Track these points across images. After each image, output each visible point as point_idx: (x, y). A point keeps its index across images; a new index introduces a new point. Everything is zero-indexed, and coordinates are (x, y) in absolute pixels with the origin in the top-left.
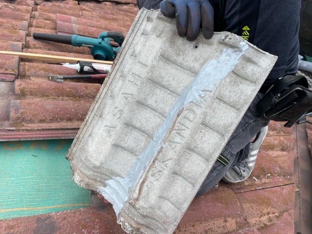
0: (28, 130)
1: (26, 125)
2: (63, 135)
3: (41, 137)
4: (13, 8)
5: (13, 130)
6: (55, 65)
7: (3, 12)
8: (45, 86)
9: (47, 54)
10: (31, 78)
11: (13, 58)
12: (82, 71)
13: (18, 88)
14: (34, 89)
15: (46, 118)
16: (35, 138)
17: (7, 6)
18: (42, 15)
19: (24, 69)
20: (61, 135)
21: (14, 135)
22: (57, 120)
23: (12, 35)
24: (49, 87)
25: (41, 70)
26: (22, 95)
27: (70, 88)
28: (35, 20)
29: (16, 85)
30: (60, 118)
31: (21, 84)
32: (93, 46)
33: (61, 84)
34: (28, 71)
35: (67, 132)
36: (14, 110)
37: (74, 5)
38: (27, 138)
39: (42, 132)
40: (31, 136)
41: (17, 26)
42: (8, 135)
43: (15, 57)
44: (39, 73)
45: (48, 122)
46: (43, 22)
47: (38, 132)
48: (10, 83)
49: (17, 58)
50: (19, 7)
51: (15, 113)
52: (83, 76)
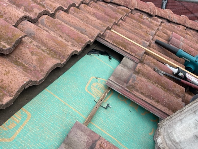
0: (135, 95)
1: (134, 91)
2: (152, 110)
3: (140, 104)
4: (150, 21)
5: (128, 91)
6: (161, 63)
7: (145, 22)
8: (152, 74)
9: (159, 54)
10: (145, 65)
11: (142, 50)
12: (177, 75)
13: (138, 68)
14: (146, 72)
15: (145, 93)
16: (137, 102)
17: (147, 19)
18: (163, 30)
19: (144, 58)
20: (151, 109)
21: (128, 94)
22: (150, 97)
23: (145, 36)
24: (154, 75)
25: (152, 62)
26: (138, 73)
27: (165, 81)
28: (158, 32)
29: (138, 66)
30: (153, 97)
31: (140, 67)
32: (189, 61)
33: (161, 77)
34: (145, 60)
35: (154, 109)
36: (132, 80)
37: (183, 29)
38: (133, 100)
39: (141, 101)
40: (135, 100)
41: (149, 32)
42: (125, 92)
43: (144, 50)
44: (150, 64)
45: (145, 96)
46: (162, 34)
47: (139, 100)
48: (135, 63)
49: (144, 51)
50: (153, 21)
51: (132, 82)
52: (176, 78)
